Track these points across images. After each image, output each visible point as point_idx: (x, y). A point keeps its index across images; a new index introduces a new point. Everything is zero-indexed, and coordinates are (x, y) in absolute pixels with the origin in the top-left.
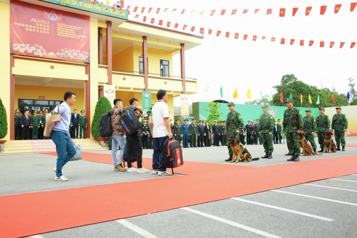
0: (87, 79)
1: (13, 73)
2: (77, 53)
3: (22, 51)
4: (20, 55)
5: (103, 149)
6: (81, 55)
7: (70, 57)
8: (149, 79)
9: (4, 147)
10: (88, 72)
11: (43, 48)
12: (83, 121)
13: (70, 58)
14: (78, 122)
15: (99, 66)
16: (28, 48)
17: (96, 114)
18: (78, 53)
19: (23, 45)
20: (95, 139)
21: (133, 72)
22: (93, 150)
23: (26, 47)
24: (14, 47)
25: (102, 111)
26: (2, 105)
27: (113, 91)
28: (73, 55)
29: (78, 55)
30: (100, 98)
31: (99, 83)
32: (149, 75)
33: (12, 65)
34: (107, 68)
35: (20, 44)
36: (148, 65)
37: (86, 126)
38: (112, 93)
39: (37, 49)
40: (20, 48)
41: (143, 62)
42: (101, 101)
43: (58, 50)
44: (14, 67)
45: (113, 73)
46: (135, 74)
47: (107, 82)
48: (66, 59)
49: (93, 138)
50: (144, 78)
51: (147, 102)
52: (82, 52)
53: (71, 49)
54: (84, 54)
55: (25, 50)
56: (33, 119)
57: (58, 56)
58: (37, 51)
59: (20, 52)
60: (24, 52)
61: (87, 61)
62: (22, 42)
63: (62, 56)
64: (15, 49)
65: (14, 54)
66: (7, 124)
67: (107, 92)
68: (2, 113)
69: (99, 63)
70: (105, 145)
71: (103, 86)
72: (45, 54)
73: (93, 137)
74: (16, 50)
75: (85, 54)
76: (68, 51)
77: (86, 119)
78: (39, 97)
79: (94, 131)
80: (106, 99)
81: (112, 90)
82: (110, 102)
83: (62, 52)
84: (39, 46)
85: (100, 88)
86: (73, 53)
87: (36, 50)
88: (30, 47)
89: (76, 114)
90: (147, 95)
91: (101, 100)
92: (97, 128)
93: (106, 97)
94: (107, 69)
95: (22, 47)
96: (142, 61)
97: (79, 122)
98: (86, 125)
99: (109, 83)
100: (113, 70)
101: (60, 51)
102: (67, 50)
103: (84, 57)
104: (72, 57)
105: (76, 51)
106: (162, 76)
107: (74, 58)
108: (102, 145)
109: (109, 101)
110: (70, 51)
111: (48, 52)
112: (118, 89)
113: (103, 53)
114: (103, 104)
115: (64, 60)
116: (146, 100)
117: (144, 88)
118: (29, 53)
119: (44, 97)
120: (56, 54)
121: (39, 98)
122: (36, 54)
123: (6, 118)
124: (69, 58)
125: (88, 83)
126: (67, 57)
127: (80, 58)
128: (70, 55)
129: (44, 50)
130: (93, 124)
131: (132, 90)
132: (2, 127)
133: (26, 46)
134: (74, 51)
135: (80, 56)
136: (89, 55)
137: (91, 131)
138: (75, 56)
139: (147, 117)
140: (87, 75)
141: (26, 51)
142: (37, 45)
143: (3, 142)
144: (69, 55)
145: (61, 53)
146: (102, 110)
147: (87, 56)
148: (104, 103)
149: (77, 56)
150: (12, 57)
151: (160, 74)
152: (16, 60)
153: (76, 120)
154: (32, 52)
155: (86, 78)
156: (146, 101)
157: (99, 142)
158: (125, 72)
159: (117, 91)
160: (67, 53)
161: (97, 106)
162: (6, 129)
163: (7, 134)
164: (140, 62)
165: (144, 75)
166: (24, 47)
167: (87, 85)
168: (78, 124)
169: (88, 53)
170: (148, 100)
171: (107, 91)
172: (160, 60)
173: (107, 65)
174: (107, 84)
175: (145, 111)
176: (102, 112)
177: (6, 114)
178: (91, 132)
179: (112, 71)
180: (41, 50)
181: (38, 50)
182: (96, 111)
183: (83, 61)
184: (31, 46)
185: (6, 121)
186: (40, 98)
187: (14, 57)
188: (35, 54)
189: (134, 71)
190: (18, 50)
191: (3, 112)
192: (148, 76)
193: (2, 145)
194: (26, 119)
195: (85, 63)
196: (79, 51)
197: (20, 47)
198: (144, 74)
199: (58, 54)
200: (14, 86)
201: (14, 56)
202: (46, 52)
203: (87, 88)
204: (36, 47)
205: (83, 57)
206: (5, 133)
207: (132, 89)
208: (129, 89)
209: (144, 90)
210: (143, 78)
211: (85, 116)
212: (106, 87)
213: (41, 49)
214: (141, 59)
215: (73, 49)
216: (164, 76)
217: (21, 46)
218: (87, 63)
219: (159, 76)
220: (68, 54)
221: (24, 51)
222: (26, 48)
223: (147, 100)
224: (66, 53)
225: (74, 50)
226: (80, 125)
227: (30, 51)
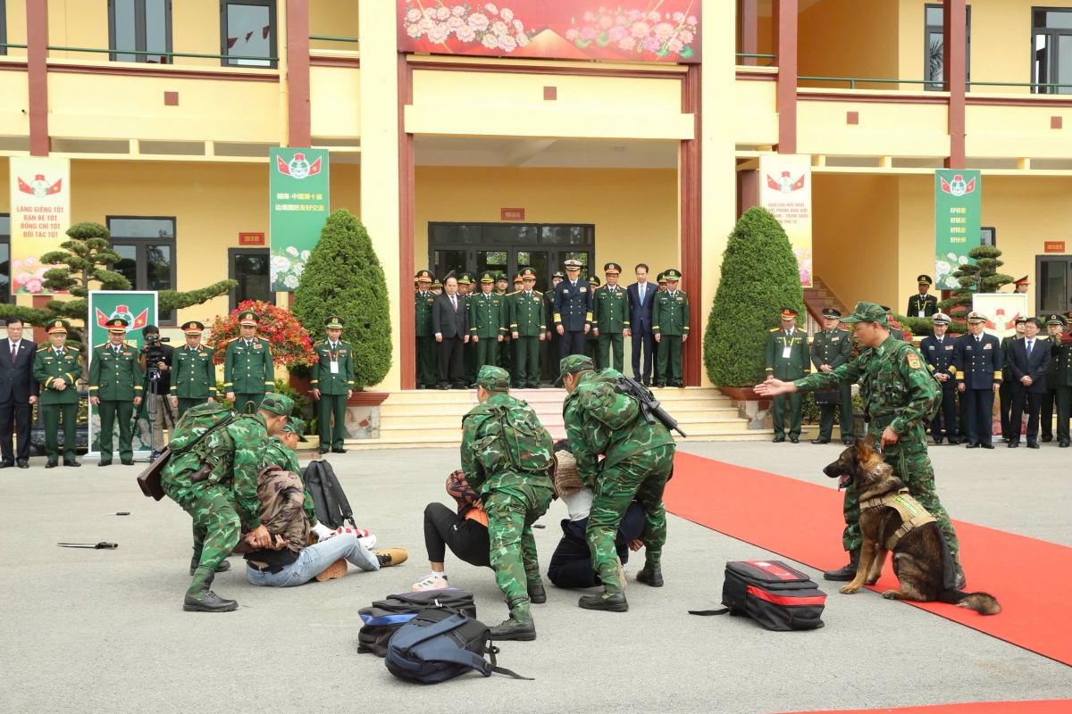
0: (690, 135)
1: (408, 130)
2: (650, 23)
3: (438, 36)
4: (432, 54)
5: (753, 438)
6: (664, 29)
7: (618, 42)
8: (971, 112)
9: (380, 417)
10: (692, 102)
11: (515, 18)
13: (621, 46)
14: (650, 317)
15: (738, 74)
16: (460, 22)
17: (725, 283)
18: (654, 24)
19: (443, 12)
20: (719, 389)
21: (895, 83)
23: (452, 19)
24: (411, 22)
25: (750, 272)
26: (374, 255)
27: (802, 180)
28: (630, 34)
29: (653, 34)
30: (743, 217)
31: (739, 147)
32: (975, 92)
33: (405, 96)
34: (775, 77)
35: (430, 12)
36: (969, 42)
37: (685, 336)
38: (795, 187)
39: (491, 25)
40: (431, 24)
41: (946, 29)
42: (746, 229)
43: (573, 20)
44: (411, 103)
45: (800, 95)
46: (903, 91)
47: (776, 141)
48: (606, 54)
49: (712, 385)
50: (946, 107)
51: (958, 220)
52: (668, 16)
53: (623, 8)
54: (675, 24)
55: (448, 33)
56: (478, 308)
57: (573, 43)
58: (493, 33)
59: (431, 40)
60: (446, 42)
61: (688, 55)
63: (585, 45)
64: (413, 32)
65: (412, 53)
66: (388, 331)
67: (774, 185)
68: (372, 289)
69: (740, 61)
70: (763, 420)
71: (756, 160)
72: (523, 40)
73: (712, 381)
74: (419, 35)
75: (681, 26)
76: (614, 17)
77: (683, 307)
78: (504, 212)
79: (715, 359)
80: (770, 217)
81: (795, 178)
82: (787, 233)
83: (590, 24)
84: (499, 9)
85: (744, 166)
86: (631, 26)
87: (488, 29)
88: (465, 17)
89: (645, 284)
90: (962, 185)
91: (747, 224)
92: (731, 347)
93: (768, 209)
94: (774, 84)
95: (437, 21)
96: (940, 22)
97: (655, 317)
98: (684, 331)
99: (785, 144)
100: (801, 83)
101: (581, 24)
102: (606, 14)
103: (677, 38)
104: (627, 44)
105: (644, 15)
106: (1042, 91)
107: (635, 48)
108: (750, 420)
109: (784, 226)
110: (620, 20)
111: (533, 31)
112: (822, 168)
114: (754, 240)
115: (595, 61)
116: (953, 210)
117: (946, 152)
118: (465, 41)
119: (522, 211)
120: (564, 36)
121: (503, 216)
122: (489, 43)
123: (387, 309)
124: (614, 48)
125: (694, 149)
126: (605, 44)
127: (661, 45)
128: (618, 36)
129: (519, 25)
130: (713, 327)
131: (887, 168)
132: (372, 344)
133: (451, 15)
134: (635, 18)
135: (658, 36)
136: (699, 26)
137: (706, 358)
138: (641, 36)
139: (958, 292)
140: (691, 117)
141: (452, 36)
142: (491, 8)
143: (378, 400)
144: (617, 34)
145: (585, 29)
146: (751, 267)
147: (692, 31)
148: (761, 237)
149: (649, 39)
150: (405, 66)
151: (1029, 82)
152: (419, 76)
153: (646, 311)
154: (474, 36)
155: (682, 128)
156: (956, 215)
157: (739, 403)
158: (857, 87)
159: (817, 179)
160: (608, 29)
161: (731, 250)
162: (387, 349)
163: (391, 370)
164: (929, 30)
165: (947, 94)
166: (445, 21)
167: (688, 160)
168: (651, 325)
169: (692, 20)
170: (963, 210)
171: (775, 179)
172: (1033, 8)
173: (777, 65)
174: (775, 148)
175: (949, 261)
176: (752, 278)
177: (387, 293)
178: (703, 362)
179: (799, 85)
180: (507, 24)
181: (499, 28)
182: (724, 272)
183: (671, 56)
184: (469, 14)
185: (387, 318)
186: (508, 215)
187: (409, 63)
188: (486, 45)
189: (901, 79)
190: (424, 36)
191: (377, 286)
192: (967, 95)
193: (374, 409)
194: (451, 306)
195: (682, 64)
196: (655, 15)
197: (430, 22)
198: (946, 88)
199: (571, 34)
201: (410, 58)
202: (525, 31)
203: (688, 171)
204: (490, 16)
205: (671, 39)
206: (384, 366)
207: (888, 162)
208: (876, 161)
209: (947, 162)
210: (943, 109)
211: (680, 294)
212: (770, 165)
213: (507, 20)
214: (937, 17)
215: (629, 10)
216: (1052, 92)
217: (434, 17)
218: (690, 65)
219: (1025, 93)
220: (613, 30)
221: (445, 38)
222: (453, 24)
223: (958, 210)
224: (601, 29)
225: (638, 11)
226: (660, 331)
227: (466, 35)
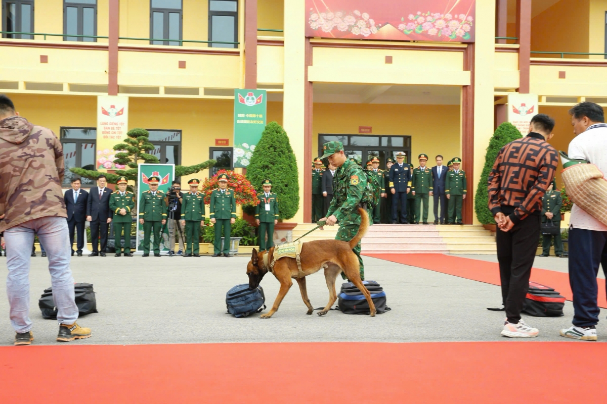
0: (468, 83)
1: (310, 79)
2: (446, 20)
3: (327, 28)
4: (322, 38)
6: (454, 24)
7: (427, 31)
10: (469, 64)
11: (370, 18)
12: (457, 182)
13: (429, 33)
14: (444, 185)
15: (496, 48)
16: (339, 20)
17: (487, 165)
18: (448, 21)
19: (330, 15)
20: (483, 226)
21: (587, 55)
22: (479, 253)
23: (335, 19)
24: (312, 21)
26: (290, 148)
27: (532, 108)
28: (434, 26)
29: (447, 26)
30: (498, 128)
31: (496, 90)
33: (308, 61)
34: (517, 50)
35: (323, 15)
37: (464, 196)
38: (529, 112)
39: (356, 22)
40: (323, 22)
42: (500, 135)
43: (402, 19)
44: (312, 65)
45: (532, 62)
46: (592, 59)
47: (517, 86)
48: (420, 38)
49: (480, 224)
52: (456, 16)
53: (431, 12)
54: (460, 21)
55: (333, 26)
57: (402, 31)
58: (357, 26)
59: (324, 30)
60: (332, 31)
61: (467, 38)
62: (327, 8)
63: (409, 33)
64: (314, 26)
65: (313, 38)
66: (298, 189)
67: (516, 111)
68: (289, 165)
69: (497, 41)
71: (506, 97)
72: (374, 30)
73: (480, 221)
74: (317, 27)
75: (463, 22)
76: (425, 17)
77: (463, 179)
78: (360, 128)
79: (482, 208)
80: (514, 128)
81: (529, 107)
83: (412, 21)
84: (361, 13)
85: (499, 102)
86: (435, 22)
87: (355, 24)
88: (342, 18)
89: (441, 167)
91: (500, 132)
93: (513, 124)
94: (517, 54)
95: (327, 20)
97: (447, 185)
98: (463, 193)
99: (523, 88)
100: (533, 55)
101: (407, 21)
102: (421, 15)
103: (461, 28)
104: (432, 32)
105: (442, 16)
107: (437, 34)
110: (429, 19)
111: (380, 25)
112: (544, 103)
113: (509, 14)
115: (414, 41)
118: (342, 31)
119: (370, 128)
120: (397, 28)
121: (360, 131)
122: (356, 32)
123: (297, 177)
124: (425, 34)
125: (470, 91)
126: (421, 32)
127: (452, 32)
128: (428, 28)
129: (372, 22)
130: (480, 191)
132: (289, 196)
133: (335, 17)
134: (437, 17)
135: (450, 28)
136: (474, 22)
137: (476, 208)
138: (441, 28)
140: (469, 73)
141: (335, 28)
142: (357, 12)
143: (291, 227)
144: (427, 26)
145: (409, 24)
147: (469, 24)
149: (445, 29)
150: (309, 44)
152: (316, 50)
153: (441, 182)
154: (347, 28)
155: (463, 79)
158: (565, 57)
160: (422, 24)
161: (491, 147)
162: (297, 199)
163: (299, 211)
167: (467, 97)
168: (444, 189)
169: (470, 19)
171: (517, 108)
173: (519, 44)
174: (517, 90)
177: (297, 168)
178: (474, 210)
179: (531, 57)
180: (366, 22)
181: (361, 23)
182: (487, 159)
183: (458, 39)
184: (344, 16)
185: (297, 182)
186: (363, 130)
187: (311, 43)
188: (354, 33)
189: (590, 52)
190: (320, 28)
191: (292, 164)
193: (289, 232)
195: (464, 43)
196: (448, 16)
197: (323, 20)
199: (402, 26)
200: (311, 107)
201: (312, 41)
202: (375, 25)
203: (467, 104)
204: (356, 17)
205: (458, 29)
206: (295, 208)
211: (461, 172)
212: (514, 100)
213: (365, 19)
215: (434, 13)
217: (325, 18)
218: (468, 43)
220: (424, 24)
221: (331, 29)
222: (336, 22)
224: (418, 24)
225: (439, 14)
226: (450, 193)
227: (343, 27)
